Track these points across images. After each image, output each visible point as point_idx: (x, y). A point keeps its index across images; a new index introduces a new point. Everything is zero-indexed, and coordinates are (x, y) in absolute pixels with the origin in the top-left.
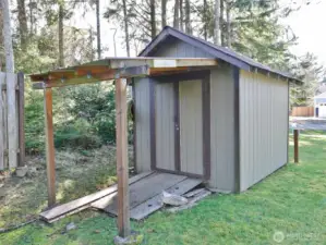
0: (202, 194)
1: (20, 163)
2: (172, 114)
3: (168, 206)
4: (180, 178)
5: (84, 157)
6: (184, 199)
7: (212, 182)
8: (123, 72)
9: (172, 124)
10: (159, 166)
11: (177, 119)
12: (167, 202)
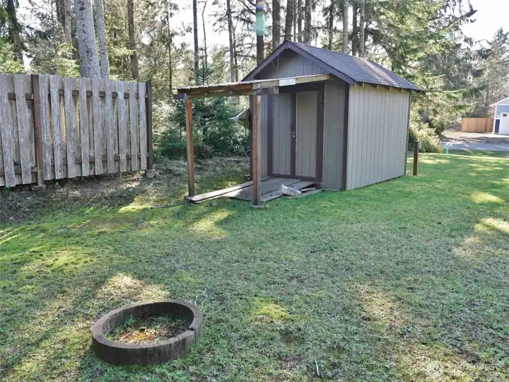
0: (315, 191)
1: (149, 167)
2: (289, 123)
3: (286, 195)
4: (295, 181)
5: (199, 166)
6: (300, 192)
7: (323, 183)
8: (260, 91)
9: (289, 132)
10: (275, 172)
11: (293, 127)
12: (285, 193)
